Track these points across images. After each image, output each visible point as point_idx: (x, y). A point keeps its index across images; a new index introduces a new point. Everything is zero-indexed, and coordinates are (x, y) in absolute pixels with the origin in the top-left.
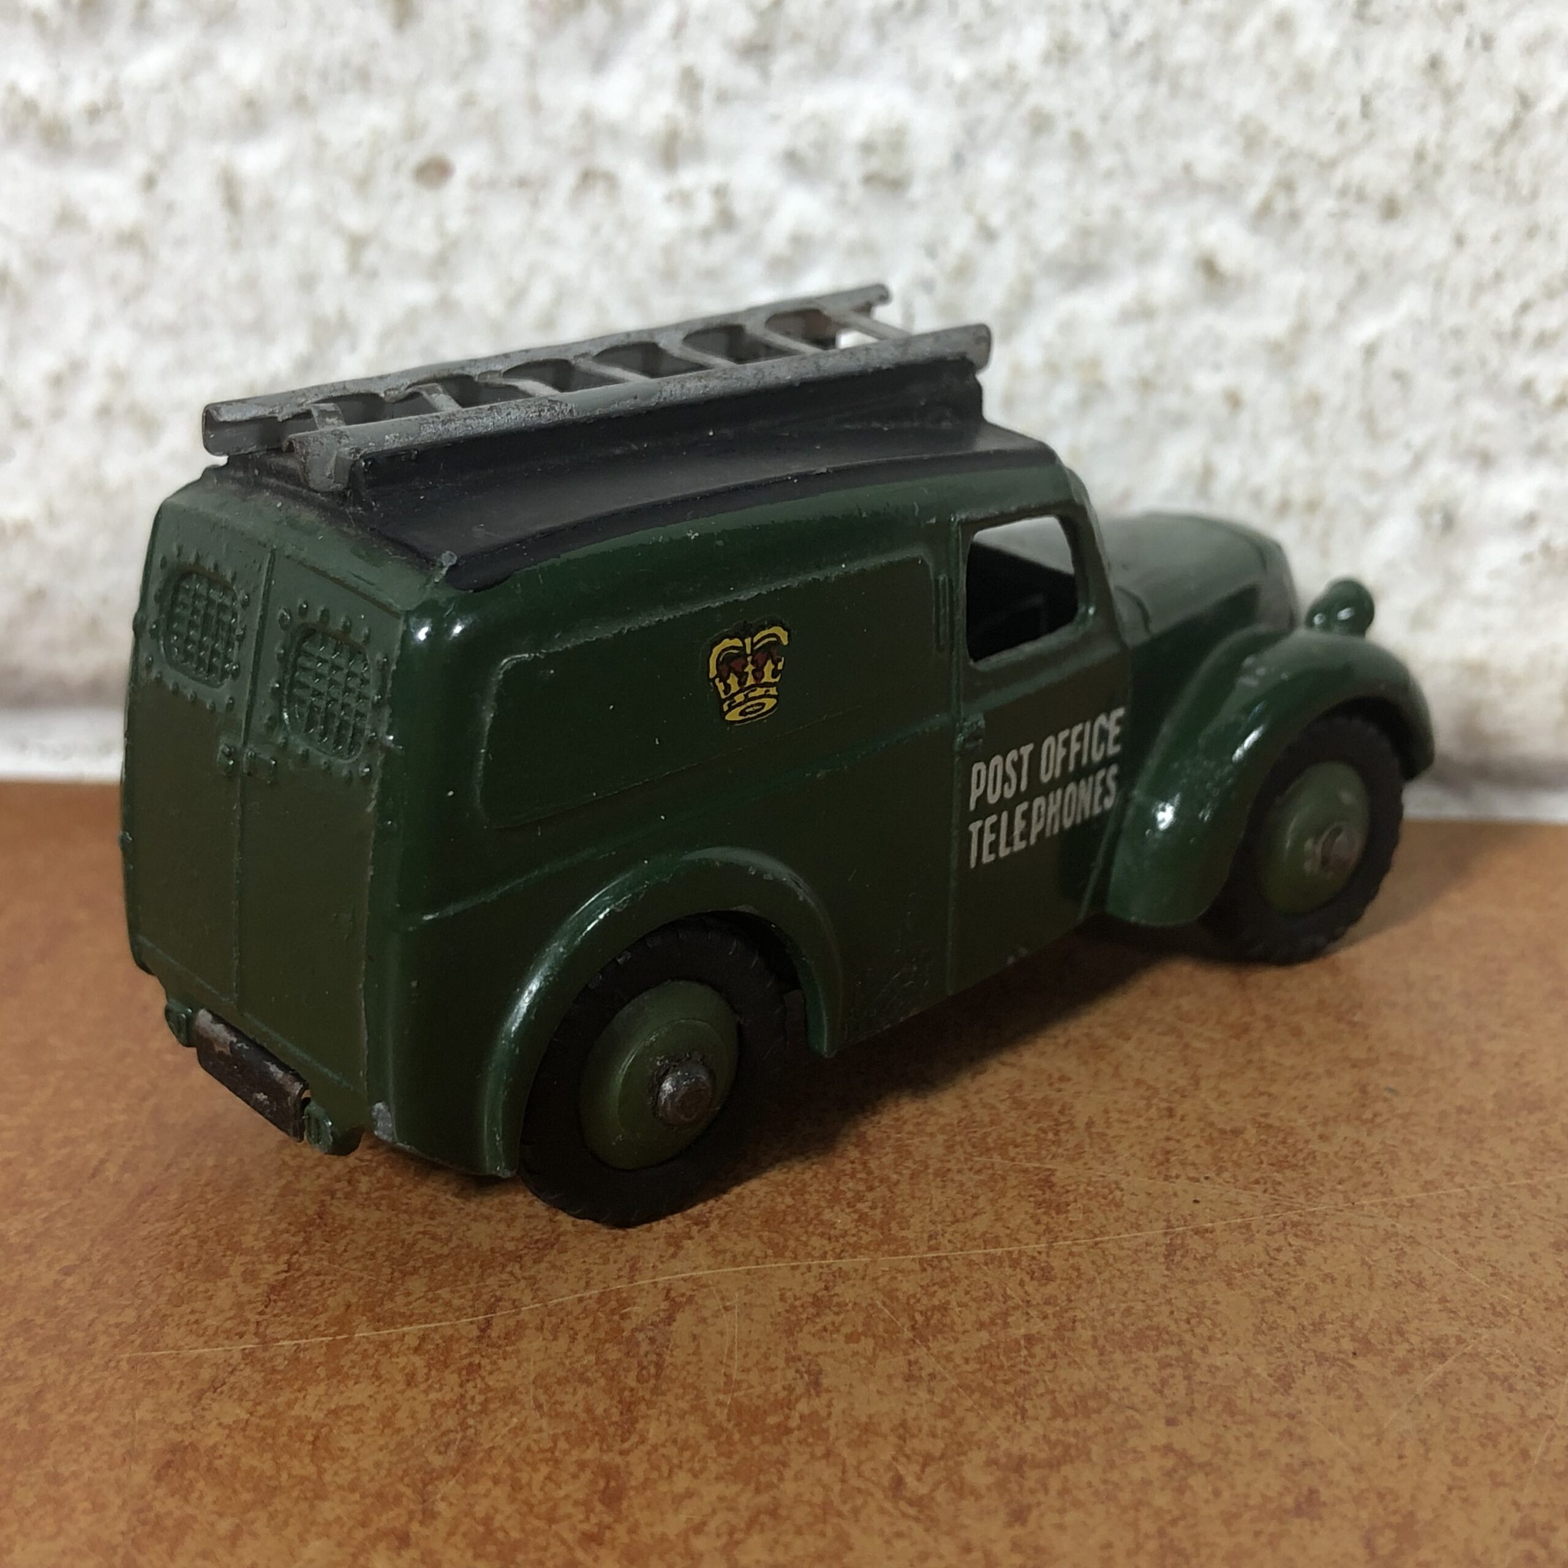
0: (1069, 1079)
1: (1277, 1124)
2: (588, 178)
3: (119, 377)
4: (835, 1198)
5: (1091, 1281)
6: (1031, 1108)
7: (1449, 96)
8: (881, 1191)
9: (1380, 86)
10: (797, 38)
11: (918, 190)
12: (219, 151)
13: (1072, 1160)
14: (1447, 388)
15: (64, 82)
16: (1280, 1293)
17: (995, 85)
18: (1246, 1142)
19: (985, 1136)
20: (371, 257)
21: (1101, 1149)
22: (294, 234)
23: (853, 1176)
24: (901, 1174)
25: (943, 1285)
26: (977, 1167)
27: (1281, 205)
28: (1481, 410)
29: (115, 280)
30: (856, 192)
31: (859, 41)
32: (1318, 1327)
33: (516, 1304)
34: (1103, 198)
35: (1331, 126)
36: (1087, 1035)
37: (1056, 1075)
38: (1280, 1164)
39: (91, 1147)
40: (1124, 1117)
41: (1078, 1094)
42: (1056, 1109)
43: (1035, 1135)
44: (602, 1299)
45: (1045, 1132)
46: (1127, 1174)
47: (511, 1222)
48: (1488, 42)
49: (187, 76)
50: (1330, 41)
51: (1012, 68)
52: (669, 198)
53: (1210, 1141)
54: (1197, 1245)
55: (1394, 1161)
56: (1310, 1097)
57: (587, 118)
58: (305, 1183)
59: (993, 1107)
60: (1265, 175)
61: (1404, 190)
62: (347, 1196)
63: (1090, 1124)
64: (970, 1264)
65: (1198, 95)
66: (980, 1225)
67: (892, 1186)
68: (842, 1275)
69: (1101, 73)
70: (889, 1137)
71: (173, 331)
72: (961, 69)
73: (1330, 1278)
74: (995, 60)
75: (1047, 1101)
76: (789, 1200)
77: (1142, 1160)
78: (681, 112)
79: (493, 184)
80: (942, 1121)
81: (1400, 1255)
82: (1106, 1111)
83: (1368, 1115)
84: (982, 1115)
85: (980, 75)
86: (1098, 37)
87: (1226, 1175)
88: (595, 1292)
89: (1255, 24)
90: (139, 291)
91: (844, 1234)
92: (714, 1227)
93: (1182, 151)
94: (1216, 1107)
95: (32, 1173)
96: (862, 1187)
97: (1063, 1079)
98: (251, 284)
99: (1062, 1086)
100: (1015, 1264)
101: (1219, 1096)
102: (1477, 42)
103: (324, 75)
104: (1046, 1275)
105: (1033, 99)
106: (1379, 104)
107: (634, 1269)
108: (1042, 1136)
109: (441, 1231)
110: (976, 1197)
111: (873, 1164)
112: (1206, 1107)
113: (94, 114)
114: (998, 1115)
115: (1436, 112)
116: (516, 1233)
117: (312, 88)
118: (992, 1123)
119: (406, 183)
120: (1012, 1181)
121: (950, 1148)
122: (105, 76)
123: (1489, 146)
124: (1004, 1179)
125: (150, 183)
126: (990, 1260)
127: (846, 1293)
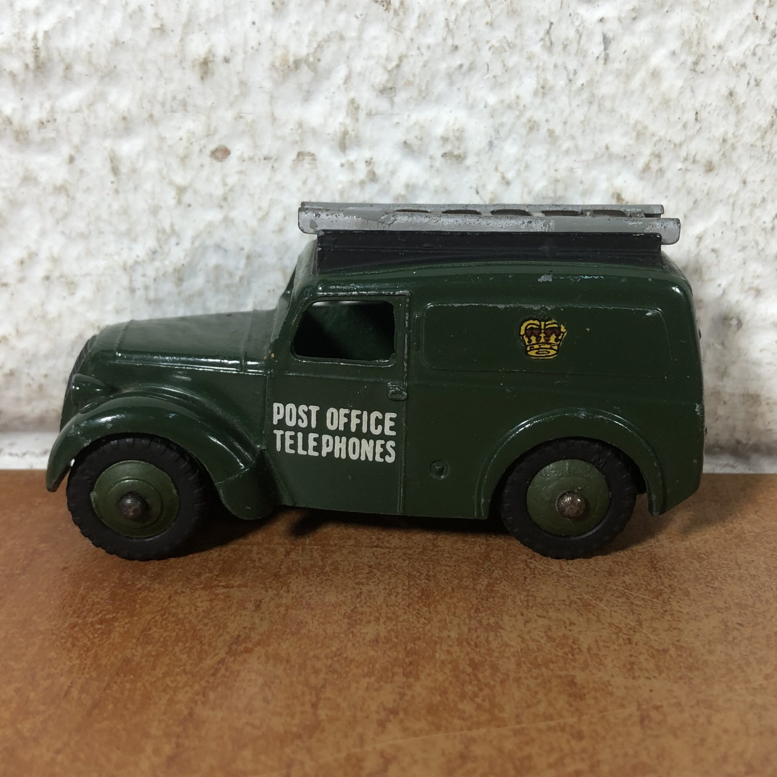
0: (574, 624)
1: (685, 645)
2: (300, 155)
3: (55, 260)
4: (463, 696)
5: (604, 738)
6: (557, 641)
7: (738, 110)
8: (487, 691)
9: (704, 106)
10: (409, 84)
11: (469, 161)
12: (108, 143)
13: (583, 669)
14: (739, 256)
15: (26, 108)
16: (703, 741)
17: (509, 107)
18: (671, 656)
19: (536, 658)
20: (188, 198)
21: (597, 662)
22: (148, 186)
23: (470, 683)
24: (495, 681)
25: (527, 743)
26: (535, 675)
27: (654, 166)
28: (755, 267)
29: (52, 210)
30: (439, 162)
31: (441, 86)
32: (725, 759)
33: (302, 763)
34: (564, 163)
35: (680, 126)
36: (580, 599)
37: (568, 622)
38: (690, 668)
39: (62, 679)
40: (606, 645)
41: (580, 632)
42: (570, 641)
43: (563, 657)
44: (348, 758)
45: (567, 654)
46: (613, 676)
47: (293, 716)
48: (758, 84)
49: (91, 105)
50: (679, 83)
51: (518, 97)
52: (342, 165)
53: (653, 656)
54: (654, 714)
55: (748, 663)
56: (699, 629)
57: (300, 125)
58: (180, 696)
59: (538, 641)
60: (647, 151)
61: (716, 158)
62: (204, 703)
63: (589, 649)
64: (539, 731)
65: (613, 111)
66: (542, 708)
67: (492, 688)
68: (473, 740)
69: (564, 100)
70: (486, 660)
71: (84, 236)
72: (492, 99)
73: (726, 731)
74: (509, 94)
75: (565, 637)
76: (439, 698)
77: (619, 668)
78: (348, 121)
79: (251, 159)
80: (512, 650)
81: (760, 717)
82: (596, 641)
83: (730, 638)
84: (533, 646)
85: (502, 101)
86: (562, 82)
87: (664, 675)
88: (343, 755)
89: (642, 75)
90: (66, 216)
91: (471, 717)
92: (401, 715)
93: (606, 139)
94: (652, 637)
95: (32, 695)
96: (476, 689)
97: (572, 624)
98: (125, 211)
99: (571, 628)
100: (563, 730)
101: (653, 631)
102: (753, 83)
103: (163, 104)
104: (579, 736)
105: (528, 114)
106: (703, 115)
107: (362, 741)
108: (565, 656)
109: (257, 722)
110: (536, 693)
111: (480, 676)
112: (648, 637)
113: (42, 124)
114: (541, 645)
115: (732, 119)
116: (297, 721)
117: (157, 111)
118: (539, 650)
119: (207, 160)
120: (554, 682)
121: (519, 665)
122: (47, 105)
123: (759, 134)
124: (550, 681)
125: (72, 160)
126: (550, 729)
127: (478, 750)
